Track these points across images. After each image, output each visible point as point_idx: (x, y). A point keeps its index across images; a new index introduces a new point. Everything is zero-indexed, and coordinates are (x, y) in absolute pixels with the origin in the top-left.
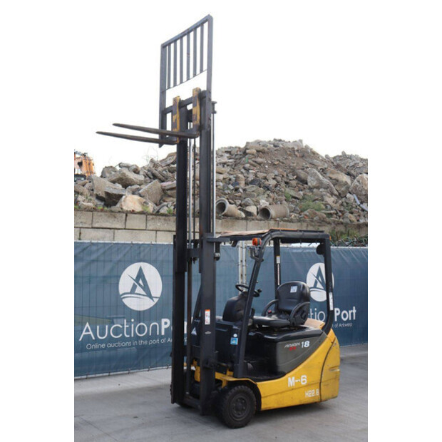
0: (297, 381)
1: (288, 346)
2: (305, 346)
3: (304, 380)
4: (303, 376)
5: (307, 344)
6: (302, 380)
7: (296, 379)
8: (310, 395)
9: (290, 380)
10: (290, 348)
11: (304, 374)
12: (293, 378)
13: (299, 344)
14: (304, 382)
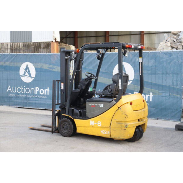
0: (95, 123)
1: (90, 104)
2: (101, 106)
3: (99, 124)
4: (99, 122)
5: (102, 105)
6: (98, 124)
7: (94, 122)
8: (104, 133)
9: (91, 122)
10: (92, 106)
11: (100, 121)
12: (93, 121)
13: (97, 105)
14: (99, 125)
